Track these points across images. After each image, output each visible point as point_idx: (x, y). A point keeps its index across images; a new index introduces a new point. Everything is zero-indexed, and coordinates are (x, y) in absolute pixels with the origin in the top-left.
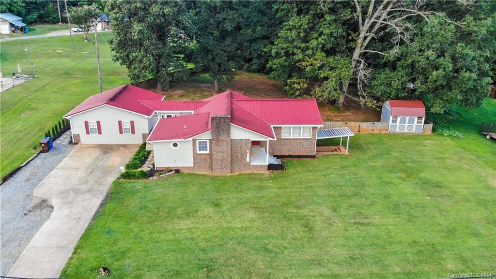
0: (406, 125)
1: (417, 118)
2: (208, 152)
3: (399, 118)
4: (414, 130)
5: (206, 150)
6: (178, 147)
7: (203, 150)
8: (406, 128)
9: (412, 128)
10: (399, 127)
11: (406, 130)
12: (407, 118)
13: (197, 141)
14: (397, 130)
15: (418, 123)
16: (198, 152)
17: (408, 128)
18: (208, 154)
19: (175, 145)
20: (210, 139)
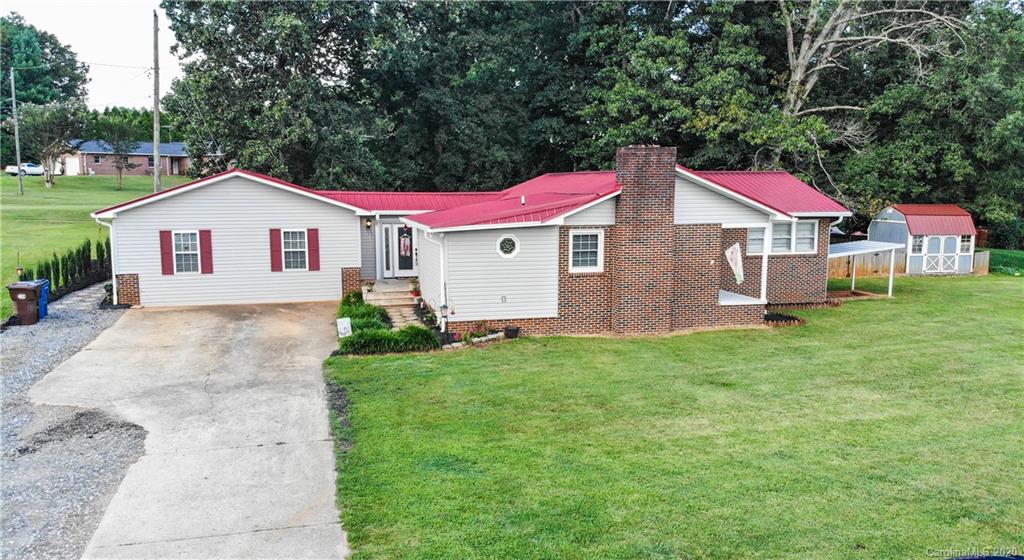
0: (941, 255)
1: (959, 239)
2: (599, 268)
3: (926, 240)
4: (956, 268)
5: (594, 263)
6: (514, 253)
7: (585, 263)
8: (941, 262)
9: (953, 263)
10: (929, 262)
11: (941, 269)
12: (943, 239)
13: (572, 233)
14: (924, 268)
15: (962, 250)
16: (573, 270)
17: (945, 262)
18: (600, 275)
19: (508, 246)
20: (610, 226)
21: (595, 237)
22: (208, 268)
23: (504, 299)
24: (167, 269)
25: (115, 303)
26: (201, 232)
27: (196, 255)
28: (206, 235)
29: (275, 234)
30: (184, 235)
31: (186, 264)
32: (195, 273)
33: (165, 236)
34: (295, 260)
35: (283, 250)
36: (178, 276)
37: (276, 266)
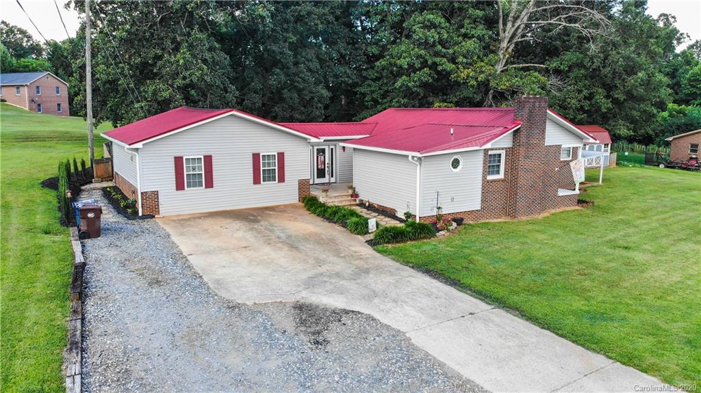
1: (603, 146)
2: (501, 176)
3: (587, 148)
4: (601, 163)
6: (459, 168)
8: (594, 160)
9: (600, 160)
10: (588, 160)
11: (594, 164)
12: (595, 146)
13: (490, 153)
14: (586, 164)
15: (604, 152)
16: (489, 178)
17: (596, 160)
19: (456, 163)
20: (509, 148)
21: (500, 155)
22: (209, 184)
23: (453, 199)
24: (180, 186)
25: (140, 214)
26: (205, 157)
27: (201, 174)
28: (208, 160)
29: (256, 157)
30: (192, 159)
31: (195, 181)
32: (201, 188)
33: (178, 161)
34: (269, 176)
35: (262, 169)
36: (188, 190)
37: (256, 181)
